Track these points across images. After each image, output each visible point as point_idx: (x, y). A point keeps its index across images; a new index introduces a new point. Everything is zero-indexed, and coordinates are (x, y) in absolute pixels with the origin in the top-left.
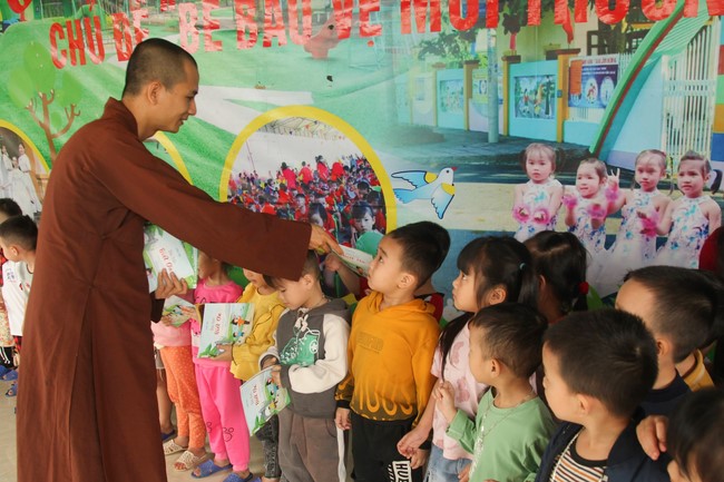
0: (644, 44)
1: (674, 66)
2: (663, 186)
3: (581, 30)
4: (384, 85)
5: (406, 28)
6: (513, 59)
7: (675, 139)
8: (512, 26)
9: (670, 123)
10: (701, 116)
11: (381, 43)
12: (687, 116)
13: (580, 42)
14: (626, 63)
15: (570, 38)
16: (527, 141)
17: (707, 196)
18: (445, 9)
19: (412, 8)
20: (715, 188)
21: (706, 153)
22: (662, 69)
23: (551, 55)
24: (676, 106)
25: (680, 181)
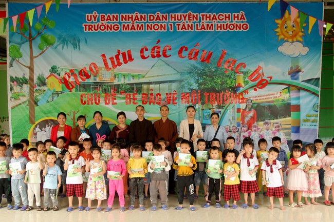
0: (225, 108)
1: (230, 111)
2: (230, 131)
3: (215, 105)
4: (177, 114)
5: (182, 103)
6: (203, 110)
7: (231, 123)
8: (203, 104)
9: (230, 121)
10: (235, 119)
11: (177, 105)
12: (232, 119)
13: (214, 107)
14: (222, 111)
15: (213, 106)
16: (206, 124)
17: (237, 133)
18: (190, 100)
19: (184, 99)
20: (238, 131)
21: (236, 126)
22: (228, 112)
23: (210, 109)
24: (231, 118)
25: (232, 131)
